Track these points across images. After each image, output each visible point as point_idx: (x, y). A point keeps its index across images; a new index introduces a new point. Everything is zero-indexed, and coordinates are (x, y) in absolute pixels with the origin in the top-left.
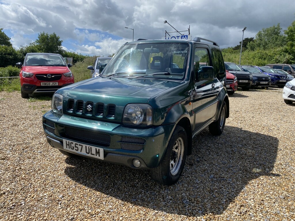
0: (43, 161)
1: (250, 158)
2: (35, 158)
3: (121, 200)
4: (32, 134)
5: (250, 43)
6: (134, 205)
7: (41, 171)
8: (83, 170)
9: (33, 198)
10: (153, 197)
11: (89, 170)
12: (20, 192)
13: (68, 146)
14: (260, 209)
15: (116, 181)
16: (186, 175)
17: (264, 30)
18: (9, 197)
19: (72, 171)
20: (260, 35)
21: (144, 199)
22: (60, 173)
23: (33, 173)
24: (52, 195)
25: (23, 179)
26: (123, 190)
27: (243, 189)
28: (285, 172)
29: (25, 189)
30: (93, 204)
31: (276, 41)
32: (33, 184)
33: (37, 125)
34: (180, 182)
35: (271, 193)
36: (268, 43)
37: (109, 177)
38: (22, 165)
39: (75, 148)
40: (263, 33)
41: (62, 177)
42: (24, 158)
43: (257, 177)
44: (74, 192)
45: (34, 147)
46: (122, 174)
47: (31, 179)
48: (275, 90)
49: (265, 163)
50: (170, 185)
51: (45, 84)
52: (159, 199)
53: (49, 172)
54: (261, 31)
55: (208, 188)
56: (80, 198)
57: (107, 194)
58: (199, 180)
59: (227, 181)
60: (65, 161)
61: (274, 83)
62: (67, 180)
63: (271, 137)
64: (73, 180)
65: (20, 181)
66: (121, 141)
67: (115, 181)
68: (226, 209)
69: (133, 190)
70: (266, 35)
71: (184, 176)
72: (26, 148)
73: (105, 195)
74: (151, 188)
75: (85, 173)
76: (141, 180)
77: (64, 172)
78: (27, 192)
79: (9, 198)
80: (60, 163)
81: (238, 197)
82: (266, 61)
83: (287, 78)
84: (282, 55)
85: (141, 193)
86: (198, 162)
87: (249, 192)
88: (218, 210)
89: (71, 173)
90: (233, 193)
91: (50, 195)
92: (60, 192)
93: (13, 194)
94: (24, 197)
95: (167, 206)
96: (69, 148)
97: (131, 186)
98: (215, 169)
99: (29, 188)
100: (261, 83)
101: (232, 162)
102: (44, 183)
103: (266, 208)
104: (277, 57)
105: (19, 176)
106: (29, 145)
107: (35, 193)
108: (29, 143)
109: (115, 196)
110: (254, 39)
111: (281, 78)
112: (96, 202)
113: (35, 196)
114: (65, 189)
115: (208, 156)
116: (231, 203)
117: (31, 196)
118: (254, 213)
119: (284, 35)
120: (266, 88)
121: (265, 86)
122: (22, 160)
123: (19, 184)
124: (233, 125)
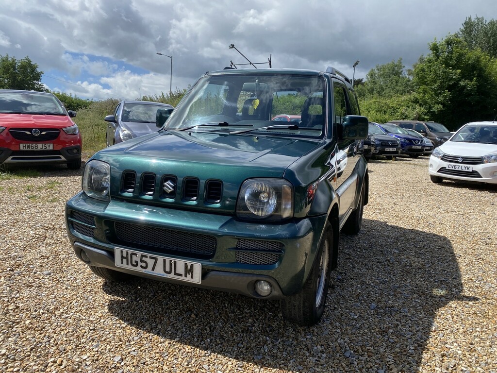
0: (58, 291)
1: (420, 271)
2: (41, 286)
3: (235, 358)
4: (21, 239)
5: (357, 86)
6: (261, 367)
7: (61, 310)
8: (144, 305)
9: (62, 367)
10: (289, 349)
11: (156, 305)
12: (29, 356)
13: (125, 261)
14: (474, 358)
15: (212, 324)
16: (331, 306)
17: (379, 68)
18: (11, 367)
19: (124, 308)
20: (372, 75)
21: (275, 355)
22: (102, 313)
23: (46, 315)
24: (98, 357)
25: (28, 328)
26: (231, 339)
27: (432, 325)
28: (483, 293)
29: (39, 350)
30: (185, 369)
31: (397, 85)
32: (53, 337)
33: (25, 222)
34: (325, 320)
35: (478, 329)
36: (385, 88)
37: (197, 316)
38: (19, 301)
39: (140, 264)
40: (377, 72)
41: (107, 320)
42: (19, 286)
43: (445, 304)
44: (142, 349)
45: (32, 264)
46: (218, 310)
47: (44, 328)
48: (408, 162)
49: (446, 279)
50: (312, 326)
51: (28, 147)
52: (301, 353)
53: (78, 312)
54: (373, 69)
55: (375, 327)
56: (157, 360)
57: (206, 349)
58: (355, 314)
59: (401, 312)
60: (103, 289)
61: (404, 150)
62: (118, 325)
63: (437, 235)
64: (131, 326)
65: (23, 333)
66: (237, 248)
67: (210, 323)
68: (420, 362)
69: (249, 338)
70: (381, 75)
71: (328, 308)
72: (16, 268)
73: (201, 351)
74: (279, 333)
75: (149, 311)
76: (257, 320)
77: (109, 311)
78: (45, 354)
79: (11, 369)
80: (93, 292)
81: (431, 340)
82: (387, 116)
83: (423, 142)
84: (410, 107)
85: (265, 342)
86: (341, 281)
87: (443, 331)
88: (408, 366)
89: (123, 311)
90: (420, 333)
91: (95, 358)
92: (112, 350)
93: (15, 360)
94: (42, 364)
95: (321, 365)
96: (128, 264)
97: (243, 332)
98: (373, 292)
99: (47, 346)
100: (387, 149)
101: (394, 279)
102: (74, 334)
103: (482, 357)
104: (403, 110)
105: (18, 323)
106: (21, 260)
107: (63, 356)
108: (20, 257)
109: (221, 351)
110: (363, 81)
111: (414, 142)
112: (190, 366)
113: (65, 361)
114: (121, 344)
115: (353, 271)
116: (424, 351)
117: (56, 362)
118: (469, 367)
119: (407, 77)
120: (394, 159)
121: (393, 155)
122: (16, 290)
123: (24, 339)
124: (371, 218)
